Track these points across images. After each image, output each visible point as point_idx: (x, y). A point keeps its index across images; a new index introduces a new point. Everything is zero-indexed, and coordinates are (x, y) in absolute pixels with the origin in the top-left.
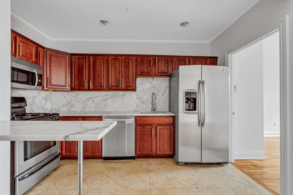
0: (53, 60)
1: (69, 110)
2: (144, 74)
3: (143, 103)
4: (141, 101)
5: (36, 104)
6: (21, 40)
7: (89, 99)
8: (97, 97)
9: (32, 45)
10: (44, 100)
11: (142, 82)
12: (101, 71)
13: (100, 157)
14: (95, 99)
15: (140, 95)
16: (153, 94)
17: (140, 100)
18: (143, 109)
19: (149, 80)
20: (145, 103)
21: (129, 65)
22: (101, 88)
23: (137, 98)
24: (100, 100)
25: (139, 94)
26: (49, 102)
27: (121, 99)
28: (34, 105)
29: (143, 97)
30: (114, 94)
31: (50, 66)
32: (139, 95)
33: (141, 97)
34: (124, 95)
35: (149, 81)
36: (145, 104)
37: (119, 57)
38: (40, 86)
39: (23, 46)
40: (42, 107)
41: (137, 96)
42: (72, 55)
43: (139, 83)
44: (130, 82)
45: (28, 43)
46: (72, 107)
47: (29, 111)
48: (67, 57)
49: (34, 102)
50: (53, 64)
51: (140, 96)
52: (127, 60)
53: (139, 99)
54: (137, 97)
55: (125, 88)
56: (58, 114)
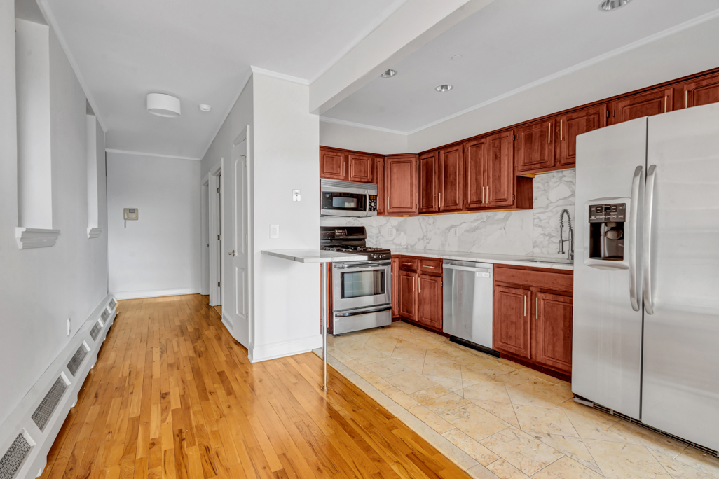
0: (395, 170)
1: (425, 247)
2: (533, 166)
3: (548, 238)
4: (543, 232)
5: (383, 237)
6: (353, 157)
7: (449, 229)
8: (462, 223)
9: (366, 158)
10: (394, 231)
11: (546, 184)
12: (456, 176)
13: (440, 332)
14: (457, 228)
15: (542, 216)
16: (565, 214)
17: (540, 228)
18: (548, 254)
19: (564, 176)
20: (553, 237)
21: (500, 153)
22: (454, 207)
23: (537, 225)
24: (465, 231)
25: (538, 215)
26: (402, 234)
27: (501, 229)
28: (380, 237)
29: (548, 223)
30: (488, 218)
31: (391, 181)
32: (538, 218)
33: (543, 221)
34: (506, 219)
35: (564, 179)
36: (553, 239)
37: (483, 140)
38: (374, 211)
39: (355, 163)
40: (393, 240)
41: (534, 219)
42: (421, 154)
43: (539, 188)
44: (502, 190)
45: (361, 158)
46: (428, 243)
47: (374, 245)
48: (413, 160)
49: (380, 233)
50: (395, 177)
51: (540, 220)
52: (497, 142)
53: (540, 226)
54: (535, 223)
55: (493, 204)
56: (389, 250)
